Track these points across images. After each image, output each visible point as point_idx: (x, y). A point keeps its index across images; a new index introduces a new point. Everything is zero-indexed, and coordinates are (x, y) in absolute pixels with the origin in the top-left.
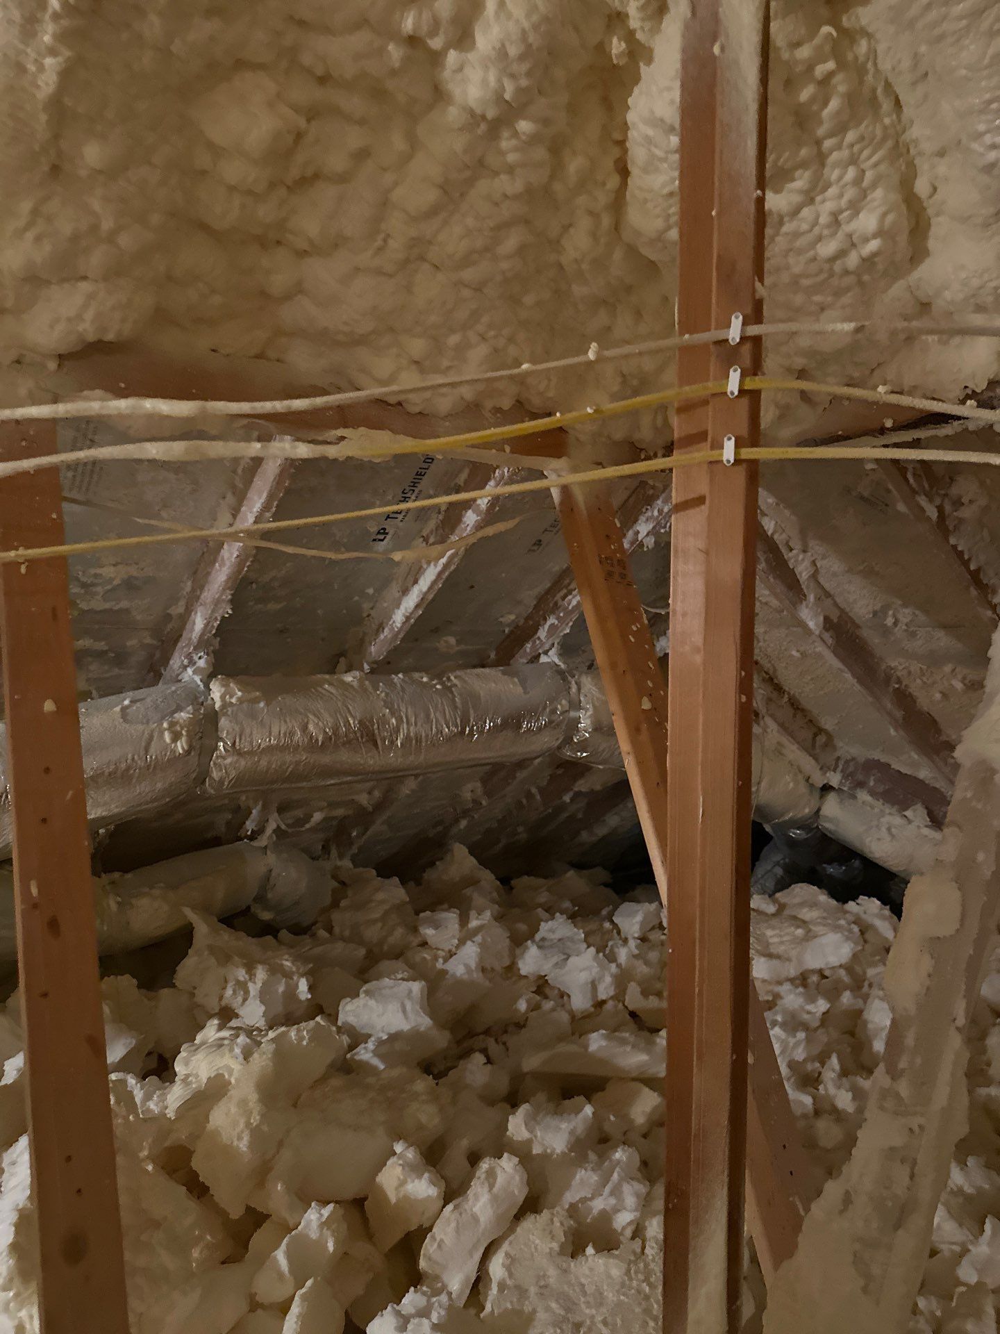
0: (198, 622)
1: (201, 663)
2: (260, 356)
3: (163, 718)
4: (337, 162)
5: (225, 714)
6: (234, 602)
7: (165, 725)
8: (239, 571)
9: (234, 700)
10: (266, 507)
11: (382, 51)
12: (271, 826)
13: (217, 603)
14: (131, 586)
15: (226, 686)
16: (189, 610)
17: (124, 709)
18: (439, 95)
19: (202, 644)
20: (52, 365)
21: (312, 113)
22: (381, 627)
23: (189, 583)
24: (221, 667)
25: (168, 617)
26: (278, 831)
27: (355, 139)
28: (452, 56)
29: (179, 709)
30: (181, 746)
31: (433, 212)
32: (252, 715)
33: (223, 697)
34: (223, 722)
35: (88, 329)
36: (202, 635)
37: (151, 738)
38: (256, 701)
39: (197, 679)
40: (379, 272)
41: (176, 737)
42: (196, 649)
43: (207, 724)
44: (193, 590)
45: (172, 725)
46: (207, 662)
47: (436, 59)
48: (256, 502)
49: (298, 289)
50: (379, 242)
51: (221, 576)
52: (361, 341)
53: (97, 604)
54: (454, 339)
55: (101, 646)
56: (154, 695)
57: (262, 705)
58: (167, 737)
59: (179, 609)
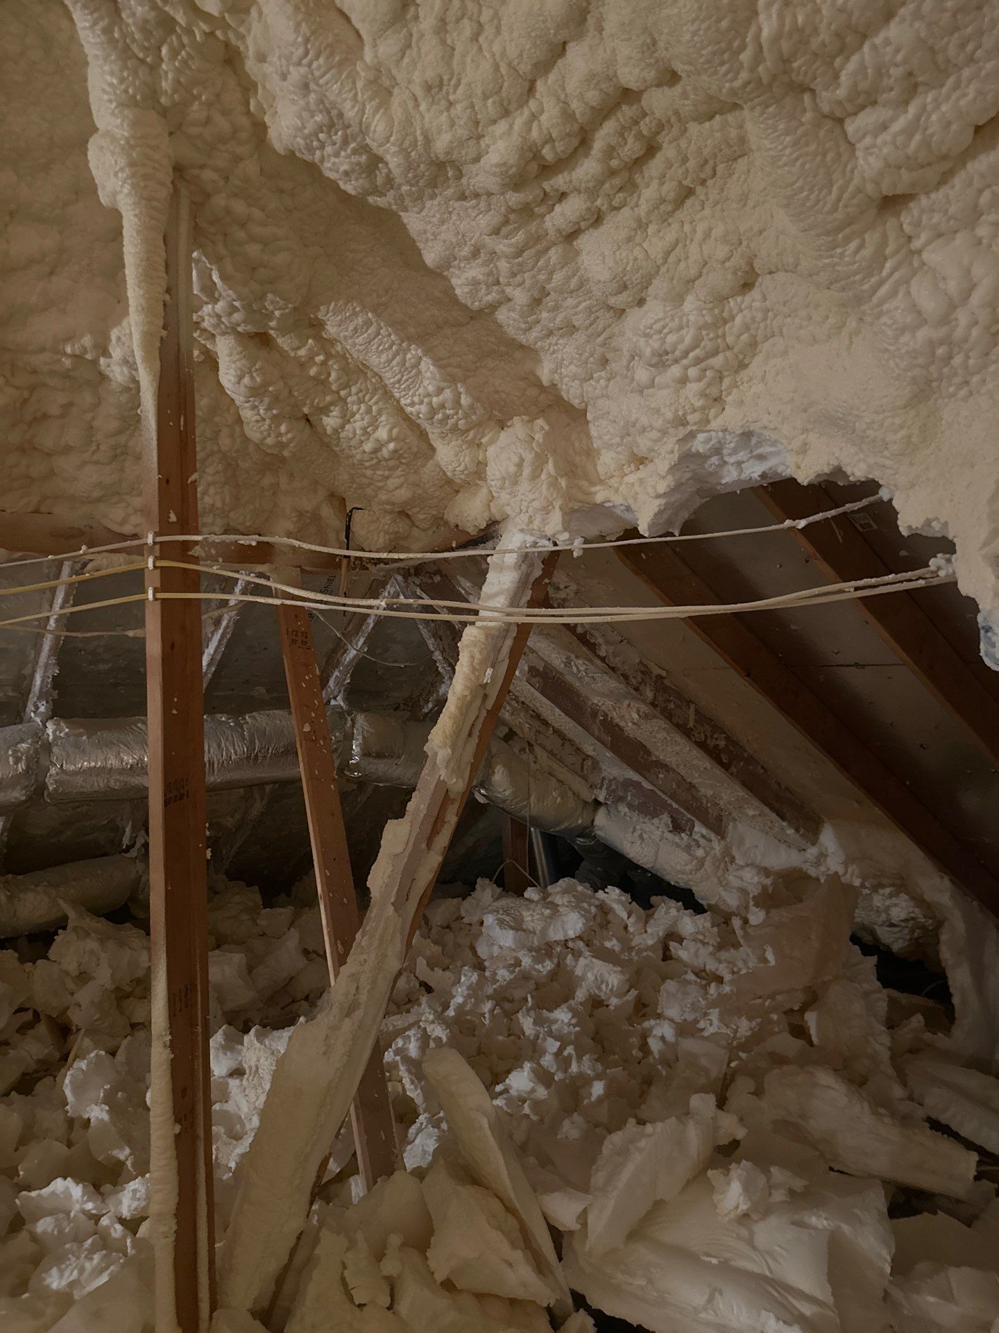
0: (38, 681)
1: (42, 709)
2: (36, 511)
3: (9, 748)
4: (54, 410)
5: (57, 745)
6: (59, 663)
7: (10, 752)
9: (62, 735)
10: (65, 601)
11: (59, 361)
15: (58, 724)
18: (103, 378)
19: (42, 694)
21: (32, 389)
23: (33, 653)
27: (62, 399)
28: (102, 360)
29: (22, 741)
30: (21, 767)
31: (120, 432)
32: (77, 746)
33: (54, 732)
34: (55, 750)
36: (41, 688)
38: (81, 735)
39: (38, 720)
40: (97, 463)
41: (17, 760)
42: (38, 698)
43: (42, 752)
44: (34, 657)
45: (15, 752)
46: (46, 708)
47: (95, 362)
48: (59, 600)
49: (52, 474)
50: (94, 448)
51: (47, 647)
52: (99, 500)
57: (84, 738)
58: (11, 760)
59: (27, 671)
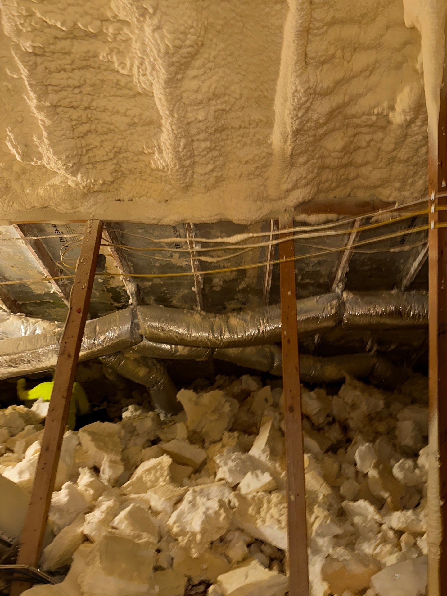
0: (339, 273)
1: (341, 287)
2: (349, 195)
3: (328, 303)
4: (363, 144)
5: (347, 302)
6: (350, 266)
7: (329, 305)
8: (350, 258)
9: (350, 298)
11: (370, 119)
12: (375, 348)
13: (344, 267)
14: (319, 263)
15: (348, 293)
16: (337, 270)
17: (317, 300)
18: (390, 123)
19: (341, 280)
20: (293, 210)
22: (407, 274)
23: (337, 262)
24: (347, 287)
25: (332, 273)
26: (377, 350)
27: (368, 138)
29: (333, 300)
30: (333, 311)
32: (356, 303)
33: (347, 297)
34: (347, 305)
35: (301, 200)
36: (340, 277)
37: (324, 309)
38: (358, 298)
39: (339, 291)
41: (332, 309)
42: (339, 282)
43: (342, 305)
44: (338, 263)
46: (343, 286)
47: (387, 115)
49: (358, 176)
51: (345, 258)
53: (310, 269)
54: (410, 181)
55: (312, 281)
56: (326, 296)
57: (360, 300)
58: (329, 308)
59: (334, 269)
